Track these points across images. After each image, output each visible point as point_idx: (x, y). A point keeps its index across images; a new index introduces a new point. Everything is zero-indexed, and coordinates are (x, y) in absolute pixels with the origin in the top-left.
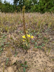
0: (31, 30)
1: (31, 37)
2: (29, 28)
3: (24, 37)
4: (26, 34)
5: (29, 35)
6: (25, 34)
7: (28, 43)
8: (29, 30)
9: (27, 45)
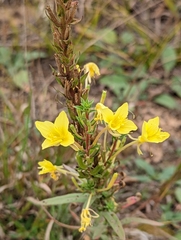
0: (127, 37)
1: (144, 137)
2: (102, 22)
3: (56, 131)
4: (87, 102)
5: (125, 109)
6: (73, 94)
7: (100, 204)
8: (108, 35)
9: (86, 220)
